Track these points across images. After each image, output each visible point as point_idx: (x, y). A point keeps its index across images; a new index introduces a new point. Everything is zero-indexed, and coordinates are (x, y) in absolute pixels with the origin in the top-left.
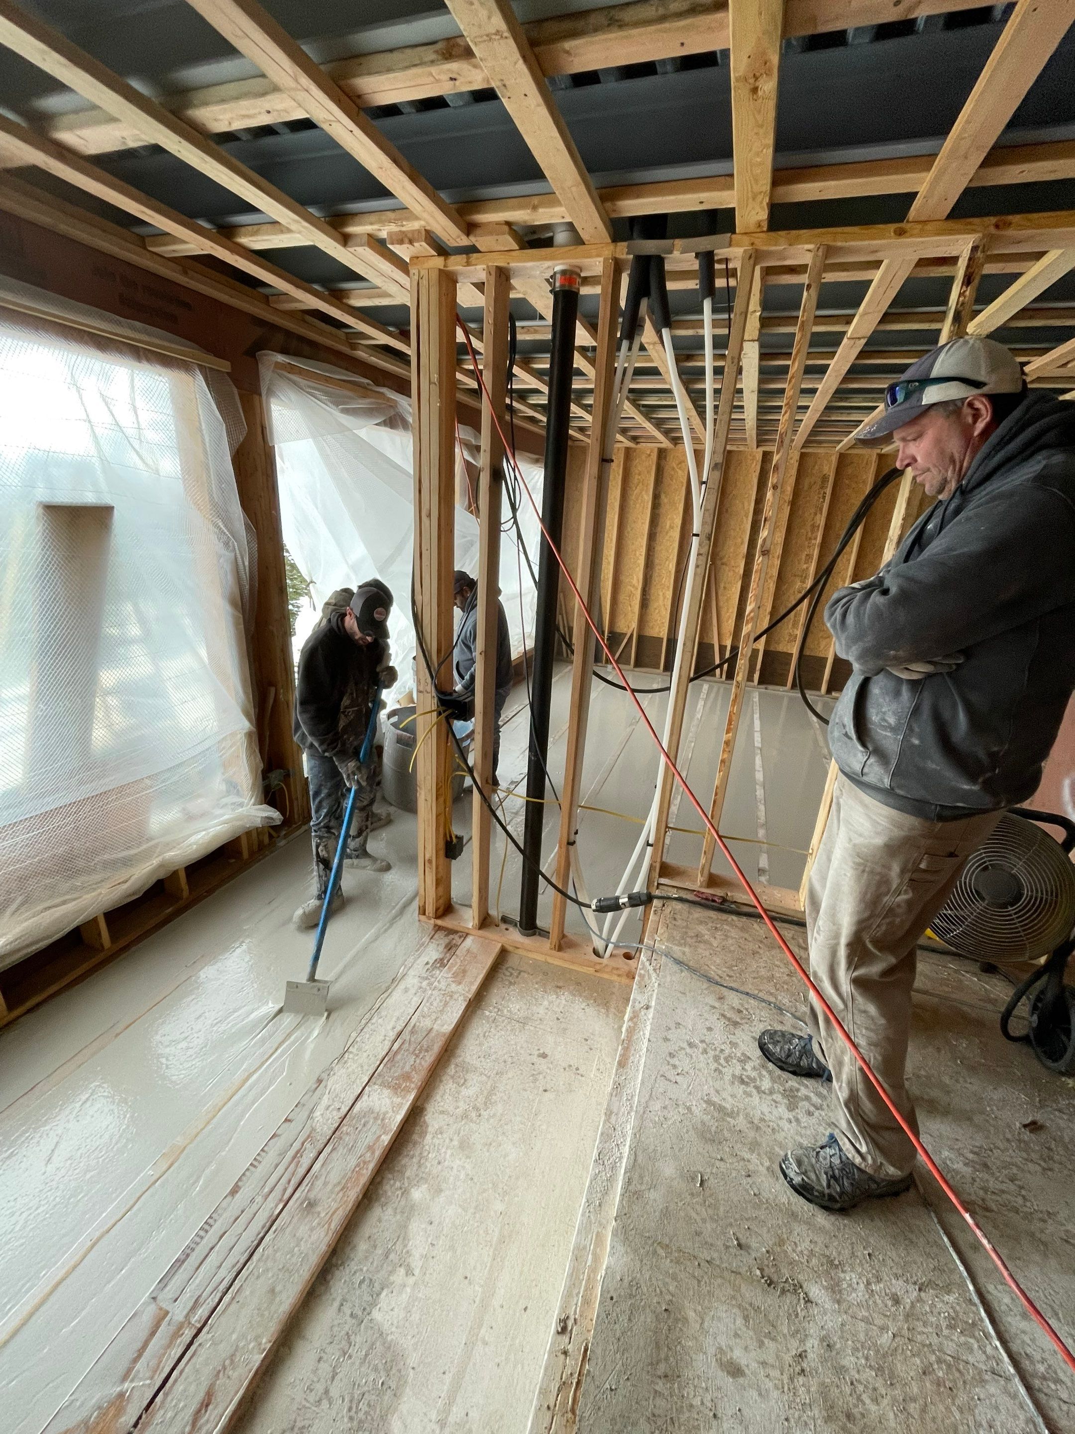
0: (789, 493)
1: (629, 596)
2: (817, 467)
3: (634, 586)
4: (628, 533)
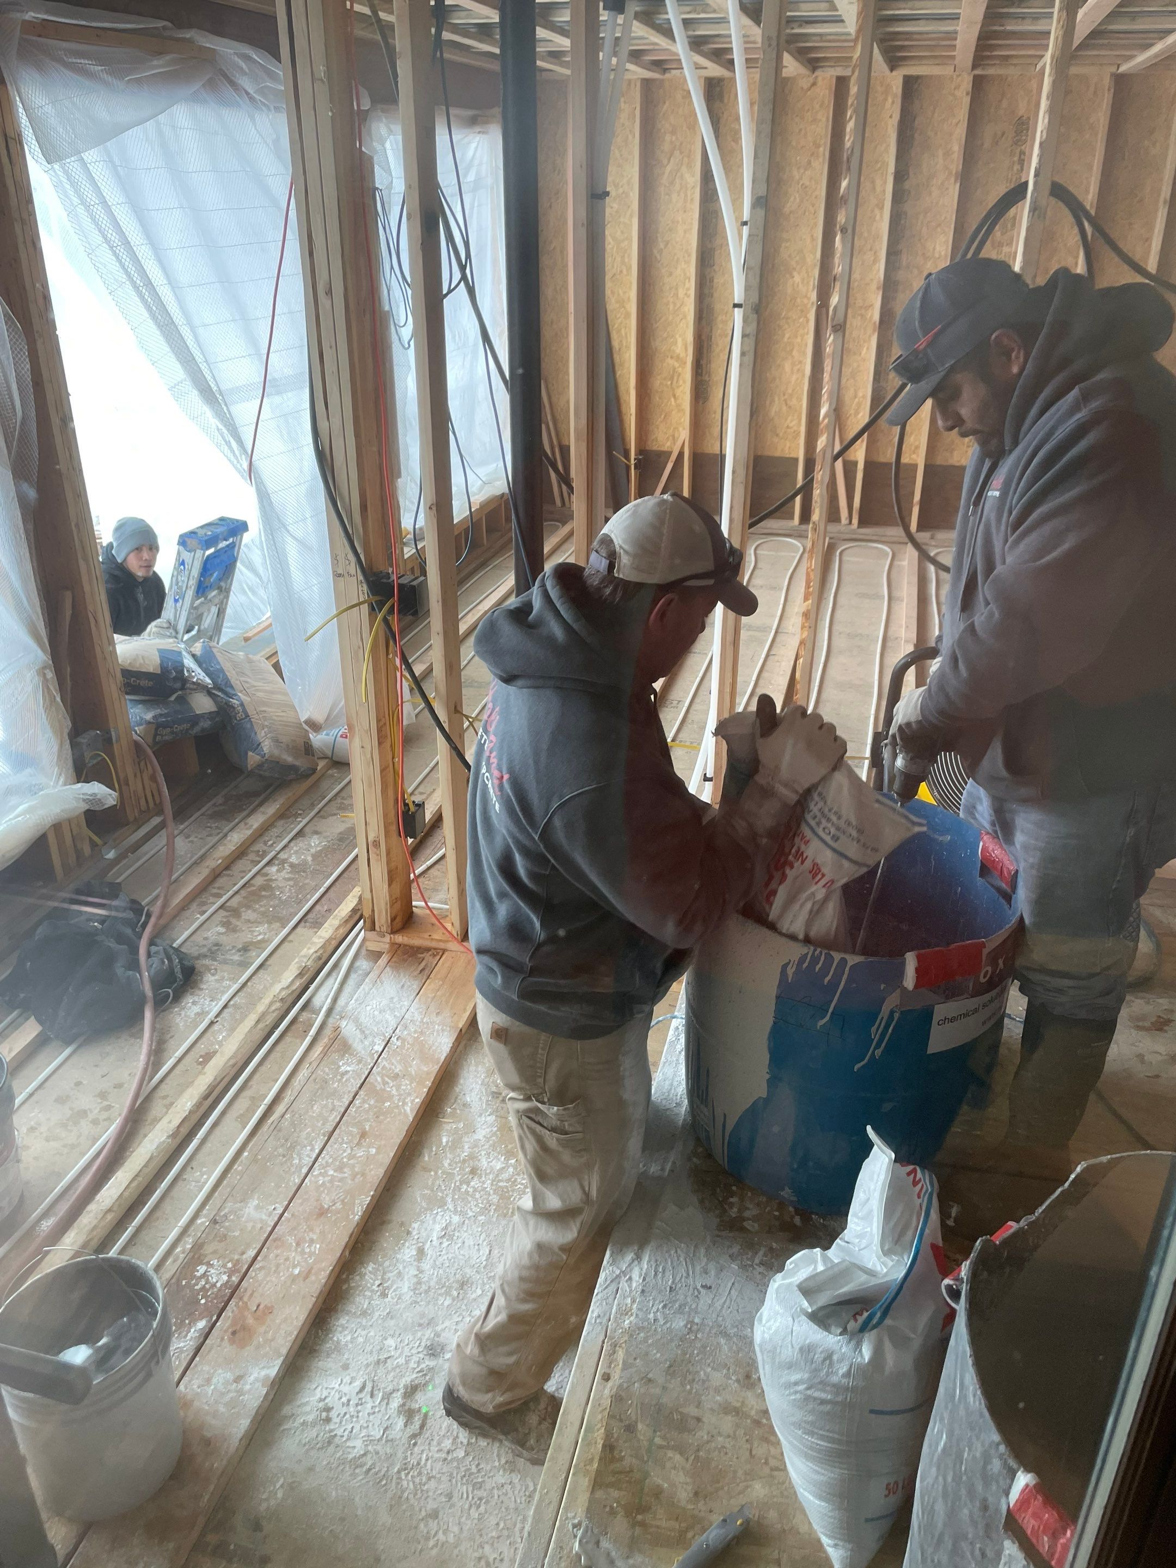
0: (955, 156)
1: (672, 379)
2: (1005, 104)
3: (678, 358)
4: (661, 251)
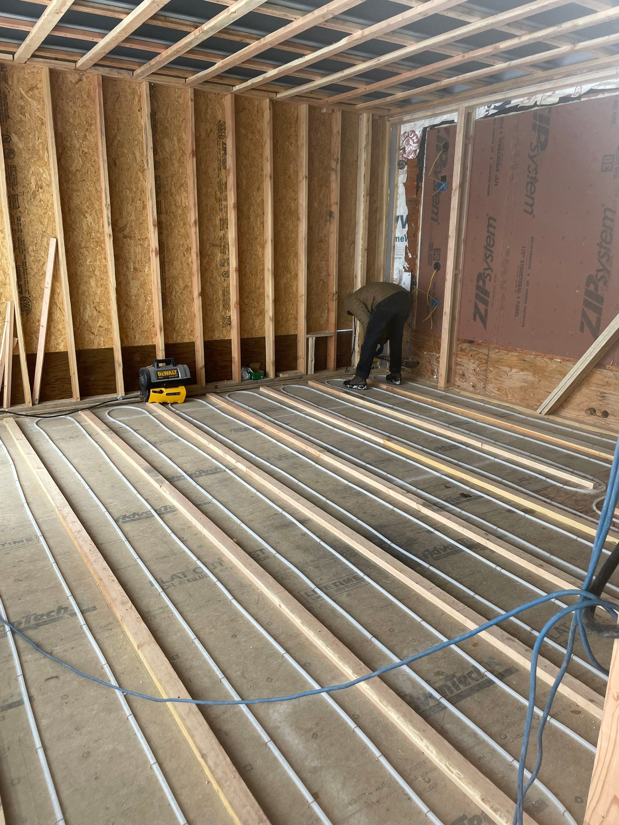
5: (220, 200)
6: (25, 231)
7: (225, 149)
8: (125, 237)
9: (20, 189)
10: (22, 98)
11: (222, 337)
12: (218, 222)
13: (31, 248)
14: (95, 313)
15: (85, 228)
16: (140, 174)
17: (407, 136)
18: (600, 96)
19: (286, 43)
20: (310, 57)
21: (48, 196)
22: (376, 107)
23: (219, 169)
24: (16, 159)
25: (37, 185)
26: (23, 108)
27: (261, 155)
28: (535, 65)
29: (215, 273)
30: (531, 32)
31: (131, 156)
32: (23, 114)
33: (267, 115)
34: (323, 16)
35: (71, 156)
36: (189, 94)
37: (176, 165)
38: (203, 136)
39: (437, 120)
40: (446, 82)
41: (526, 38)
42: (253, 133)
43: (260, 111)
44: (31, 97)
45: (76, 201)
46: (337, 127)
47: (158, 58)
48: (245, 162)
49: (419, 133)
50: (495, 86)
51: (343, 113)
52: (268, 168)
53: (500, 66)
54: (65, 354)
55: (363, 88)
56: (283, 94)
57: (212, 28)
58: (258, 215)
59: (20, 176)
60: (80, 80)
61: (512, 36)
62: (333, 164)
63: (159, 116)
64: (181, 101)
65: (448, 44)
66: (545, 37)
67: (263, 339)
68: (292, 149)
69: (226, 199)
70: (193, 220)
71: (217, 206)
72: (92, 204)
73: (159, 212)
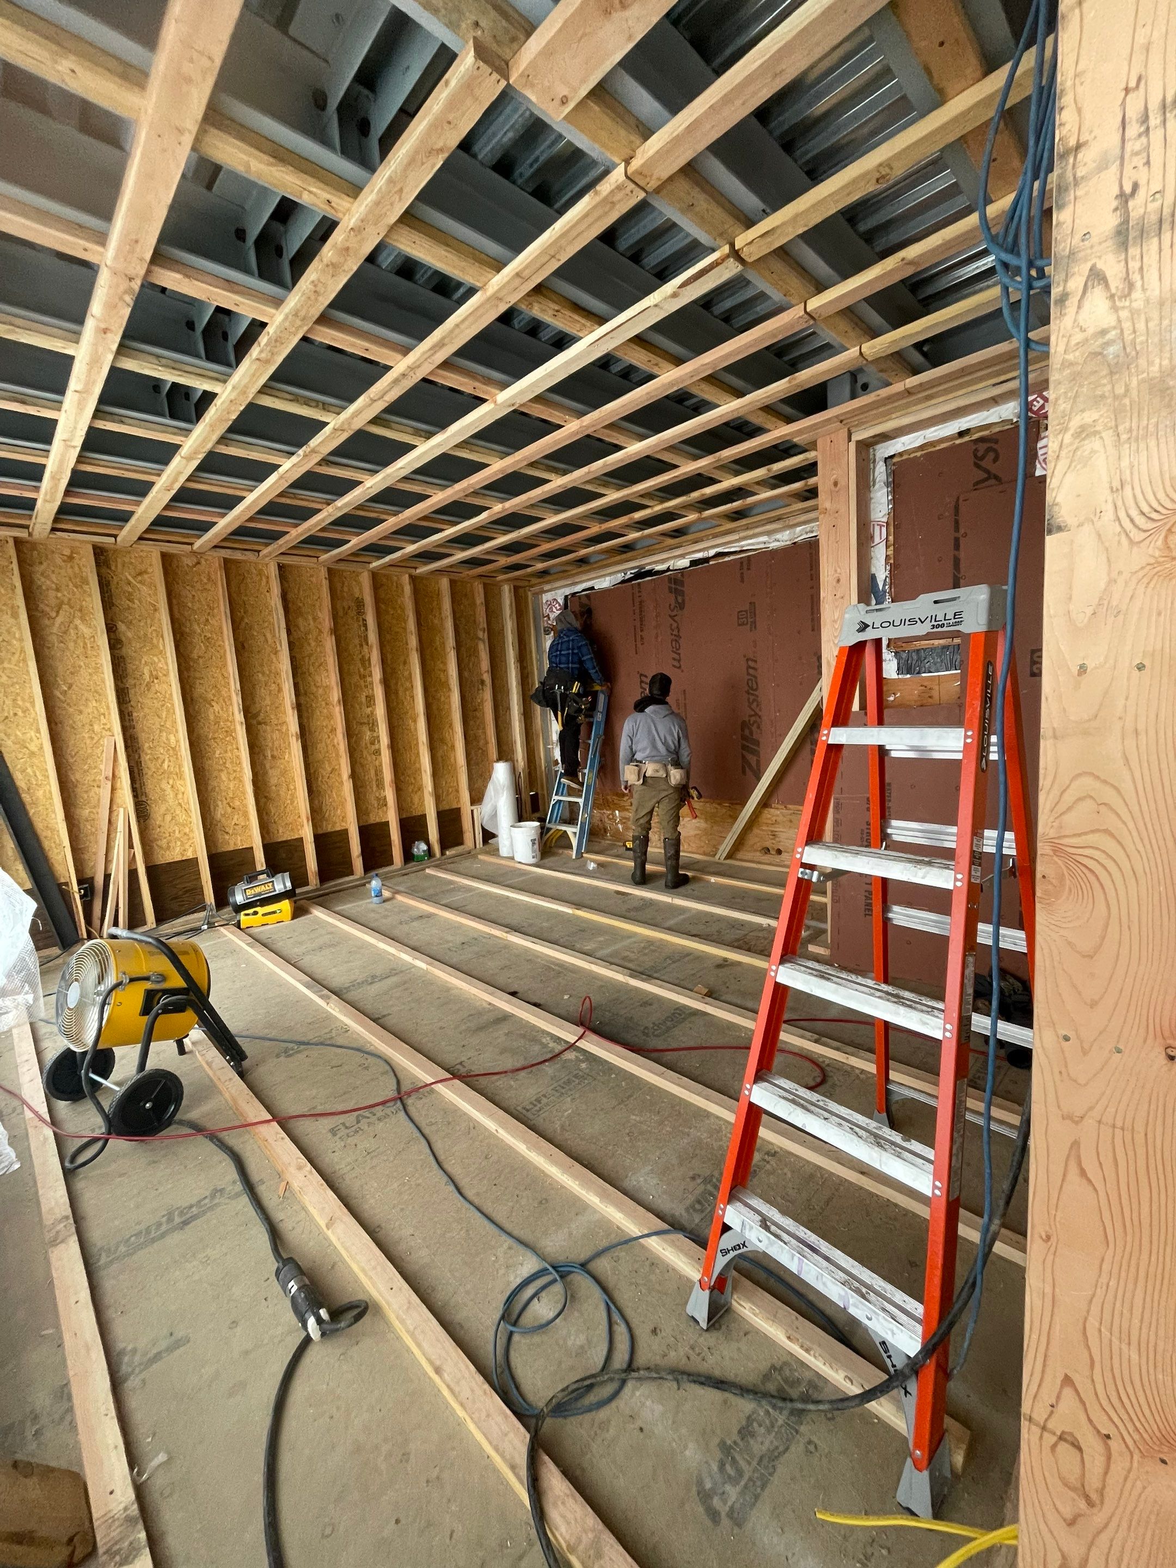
5: (364, 677)
6: (139, 727)
7: (365, 626)
8: (259, 723)
9: (130, 682)
10: (129, 583)
11: (378, 820)
12: (364, 699)
13: (147, 745)
14: (229, 810)
15: (212, 717)
16: (273, 656)
17: (550, 605)
18: (727, 559)
19: (425, 518)
20: (451, 531)
21: (165, 686)
22: (516, 579)
23: (361, 646)
24: (124, 650)
25: (151, 675)
26: (130, 594)
27: (405, 629)
28: (664, 534)
29: (365, 753)
30: (662, 502)
31: (262, 639)
32: (132, 601)
33: (408, 589)
34: (464, 490)
35: (191, 643)
36: (323, 573)
37: (313, 644)
38: (341, 613)
39: (578, 588)
40: (583, 552)
41: (658, 508)
42: (394, 608)
43: (400, 586)
44: (140, 582)
45: (199, 690)
46: (480, 599)
47: (287, 537)
48: (388, 637)
49: (561, 601)
50: (629, 554)
51: (485, 586)
52: (413, 641)
53: (634, 535)
54: (194, 862)
55: (504, 561)
56: (423, 569)
57: (346, 505)
58: (406, 689)
59: (130, 667)
60: (198, 563)
61: (644, 507)
62: (480, 634)
63: (290, 596)
64: (314, 579)
65: (585, 516)
66: (675, 507)
67: (424, 817)
68: (436, 621)
69: (371, 675)
70: (336, 699)
71: (362, 684)
72: (219, 691)
73: (297, 694)
